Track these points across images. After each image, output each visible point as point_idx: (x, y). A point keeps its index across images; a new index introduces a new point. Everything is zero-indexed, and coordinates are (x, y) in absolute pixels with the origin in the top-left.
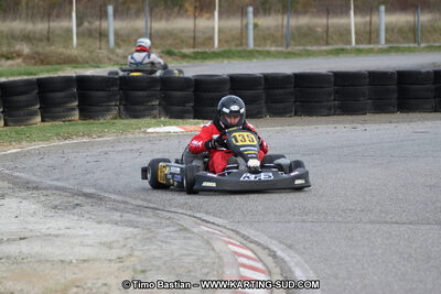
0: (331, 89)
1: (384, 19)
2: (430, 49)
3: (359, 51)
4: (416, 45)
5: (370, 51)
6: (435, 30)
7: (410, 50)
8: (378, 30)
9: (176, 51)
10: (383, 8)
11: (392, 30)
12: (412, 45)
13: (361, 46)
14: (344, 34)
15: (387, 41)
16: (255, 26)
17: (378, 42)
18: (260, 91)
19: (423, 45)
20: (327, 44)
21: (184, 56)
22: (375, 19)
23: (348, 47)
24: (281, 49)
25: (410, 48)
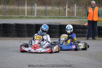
1: (36, 8)
2: (50, 18)
3: (28, 18)
4: (46, 16)
5: (31, 18)
6: (53, 12)
7: (44, 18)
8: (34, 11)
10: (36, 4)
11: (39, 11)
12: (44, 16)
13: (28, 16)
14: (23, 12)
15: (37, 15)
17: (34, 15)
19: (48, 17)
20: (18, 15)
22: (33, 7)
23: (24, 16)
24: (3, 16)
25: (44, 17)
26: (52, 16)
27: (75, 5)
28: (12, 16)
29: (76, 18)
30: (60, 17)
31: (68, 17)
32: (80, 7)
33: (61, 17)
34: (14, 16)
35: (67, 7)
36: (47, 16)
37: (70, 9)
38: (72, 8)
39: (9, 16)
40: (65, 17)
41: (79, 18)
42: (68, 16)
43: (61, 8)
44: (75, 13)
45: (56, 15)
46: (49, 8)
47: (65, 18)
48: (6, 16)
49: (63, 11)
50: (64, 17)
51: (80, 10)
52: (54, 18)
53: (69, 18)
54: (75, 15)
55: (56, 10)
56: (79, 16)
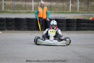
0: (26, 23)
2: (55, 13)
4: (51, 11)
6: (57, 7)
13: (35, 11)
14: (30, 7)
16: (5, 4)
18: (5, 23)
19: (53, 12)
20: (25, 10)
23: (31, 11)
29: (79, 13)
30: (64, 12)
32: (82, 3)
35: (70, 2)
41: (82, 13)
43: (65, 4)
44: (78, 9)
46: (54, 4)
47: (69, 13)
49: (66, 6)
51: (82, 6)
52: (59, 13)
53: (72, 13)
54: (78, 10)
55: (60, 5)
56: (81, 11)
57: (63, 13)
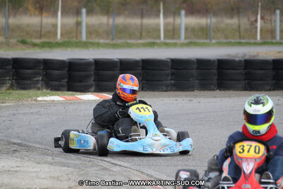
1: (184, 21)
2: (220, 44)
3: (167, 45)
4: (208, 41)
5: (175, 45)
8: (179, 30)
9: (28, 41)
10: (183, 12)
12: (205, 41)
13: (168, 41)
15: (186, 38)
17: (179, 38)
19: (213, 41)
20: (141, 38)
21: (35, 45)
22: (178, 21)
23: (158, 41)
24: (107, 41)
25: (204, 43)
26: (225, 41)
27: (278, 12)
28: (129, 41)
31: (264, 41)
33: (246, 43)
34: (133, 41)
35: (259, 17)
36: (211, 40)
37: (265, 22)
38: (271, 20)
39: (123, 41)
40: (256, 41)
42: (261, 39)
44: (278, 32)
45: (226, 37)
47: (256, 44)
48: (114, 42)
50: (253, 41)
52: (228, 44)
53: (264, 44)
54: (278, 38)
57: (240, 44)
